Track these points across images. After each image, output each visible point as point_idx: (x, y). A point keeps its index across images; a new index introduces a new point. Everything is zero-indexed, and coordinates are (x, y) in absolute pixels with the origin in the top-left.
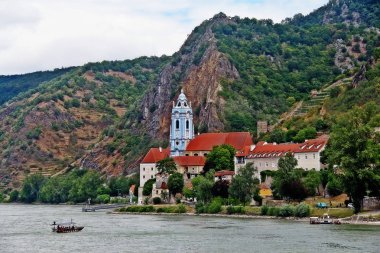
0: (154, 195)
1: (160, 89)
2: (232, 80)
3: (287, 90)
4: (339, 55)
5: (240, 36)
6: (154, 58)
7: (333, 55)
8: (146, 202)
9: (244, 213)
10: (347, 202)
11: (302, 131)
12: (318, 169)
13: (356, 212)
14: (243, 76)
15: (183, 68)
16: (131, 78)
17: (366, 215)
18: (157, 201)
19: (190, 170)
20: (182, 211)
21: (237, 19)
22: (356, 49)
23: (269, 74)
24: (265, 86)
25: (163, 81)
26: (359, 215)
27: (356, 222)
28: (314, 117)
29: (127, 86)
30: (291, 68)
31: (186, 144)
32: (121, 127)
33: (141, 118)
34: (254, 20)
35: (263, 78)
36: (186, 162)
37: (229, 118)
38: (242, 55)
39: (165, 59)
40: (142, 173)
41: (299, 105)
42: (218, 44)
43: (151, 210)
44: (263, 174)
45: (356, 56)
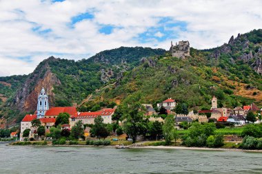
0: (30, 136)
1: (24, 89)
2: (58, 85)
3: (81, 90)
4: (103, 76)
5: (61, 66)
6: (20, 76)
7: (100, 75)
8: (26, 140)
9: (77, 144)
10: (127, 138)
11: (94, 107)
12: (110, 123)
13: (134, 142)
14: (63, 84)
15: (35, 80)
16: (9, 84)
17: (140, 144)
18: (32, 139)
19: (48, 124)
20: (45, 144)
21: (59, 59)
22: (110, 74)
23: (74, 83)
24: (72, 88)
25: (26, 85)
26: (136, 144)
27: (135, 147)
28: (98, 101)
29: (7, 88)
30: (83, 80)
31: (45, 112)
32: (5, 106)
33: (15, 102)
34: (67, 60)
35: (71, 85)
36: (45, 121)
37: (58, 102)
38: (62, 75)
39: (25, 76)
40: (22, 126)
41: (91, 96)
42: (51, 70)
43: (29, 143)
44: (85, 126)
45: (110, 76)
